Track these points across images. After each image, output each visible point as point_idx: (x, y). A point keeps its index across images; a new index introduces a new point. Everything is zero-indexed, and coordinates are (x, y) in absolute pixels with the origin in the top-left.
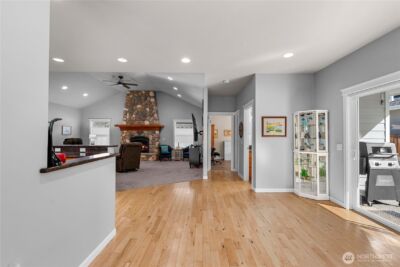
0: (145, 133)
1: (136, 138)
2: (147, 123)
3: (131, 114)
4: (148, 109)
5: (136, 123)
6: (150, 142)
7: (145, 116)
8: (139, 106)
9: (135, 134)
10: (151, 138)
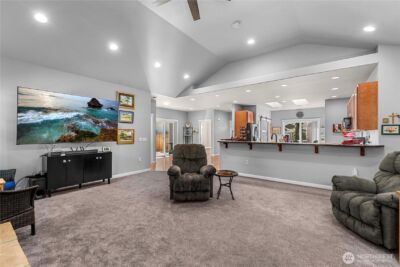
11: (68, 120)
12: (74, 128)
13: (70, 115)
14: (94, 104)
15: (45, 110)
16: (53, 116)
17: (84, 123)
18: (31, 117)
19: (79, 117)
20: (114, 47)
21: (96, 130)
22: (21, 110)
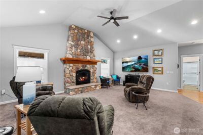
0: (88, 67)
1: (81, 70)
2: (88, 58)
3: (77, 48)
4: (89, 46)
5: (81, 57)
6: (91, 74)
7: (87, 53)
8: (83, 42)
9: (80, 67)
10: (92, 70)
11: (132, 65)
12: (134, 68)
13: (133, 63)
14: (140, 58)
15: (127, 62)
16: (129, 64)
17: (136, 66)
18: (125, 65)
19: (135, 64)
20: (135, 37)
21: (140, 68)
22: (123, 63)
